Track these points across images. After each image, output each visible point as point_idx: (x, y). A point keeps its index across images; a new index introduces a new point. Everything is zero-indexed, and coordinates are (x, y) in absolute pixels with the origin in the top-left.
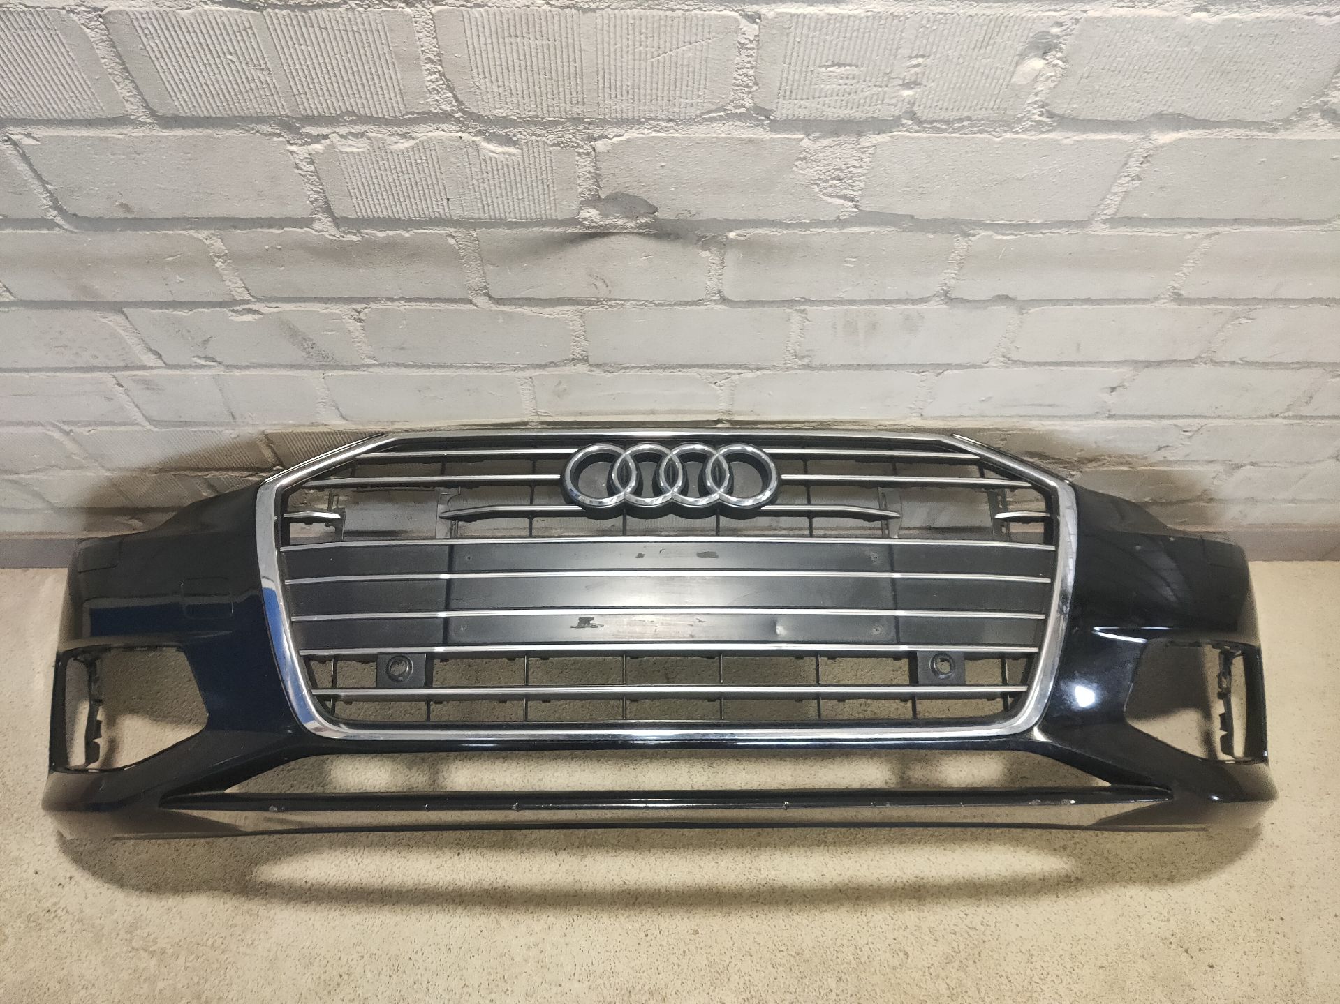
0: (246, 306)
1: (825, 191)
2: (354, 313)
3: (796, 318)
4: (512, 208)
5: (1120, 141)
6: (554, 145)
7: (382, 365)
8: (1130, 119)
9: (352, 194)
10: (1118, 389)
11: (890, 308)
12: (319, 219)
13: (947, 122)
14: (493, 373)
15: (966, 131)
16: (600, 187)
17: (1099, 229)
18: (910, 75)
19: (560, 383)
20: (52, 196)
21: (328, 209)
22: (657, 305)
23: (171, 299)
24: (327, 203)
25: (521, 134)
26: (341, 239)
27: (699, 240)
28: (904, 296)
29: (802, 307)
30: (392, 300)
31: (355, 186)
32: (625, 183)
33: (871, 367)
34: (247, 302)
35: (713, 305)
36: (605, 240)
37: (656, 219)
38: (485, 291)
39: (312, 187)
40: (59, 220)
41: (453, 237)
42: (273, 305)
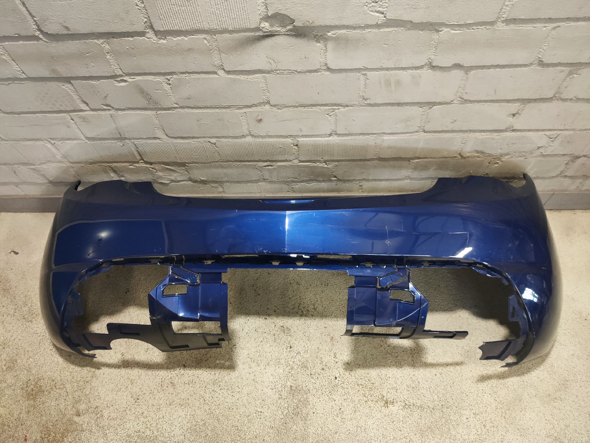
0: (121, 78)
1: (370, 9)
2: (167, 81)
3: (362, 78)
4: (230, 23)
7: (181, 107)
9: (161, 18)
10: (516, 115)
11: (405, 72)
12: (148, 32)
14: (228, 110)
16: (268, 10)
17: (500, 26)
19: (258, 115)
20: (36, 24)
21: (152, 27)
22: (298, 72)
23: (90, 75)
24: (151, 23)
26: (158, 42)
27: (315, 37)
28: (411, 66)
29: (365, 72)
30: (182, 73)
31: (162, 14)
32: (279, 7)
33: (399, 104)
34: (121, 76)
35: (323, 72)
36: (273, 38)
37: (294, 26)
38: (222, 67)
39: (144, 15)
40: (41, 36)
41: (206, 39)
42: (133, 77)
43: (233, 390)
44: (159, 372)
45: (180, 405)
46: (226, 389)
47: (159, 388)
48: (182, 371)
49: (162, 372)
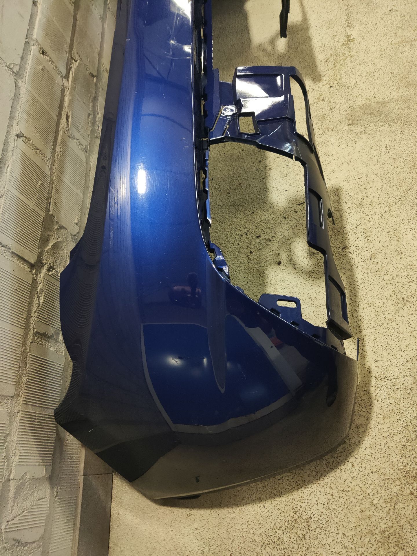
43: (366, 183)
44: (359, 280)
45: (399, 239)
46: (366, 191)
47: (382, 273)
48: (352, 249)
49: (357, 275)
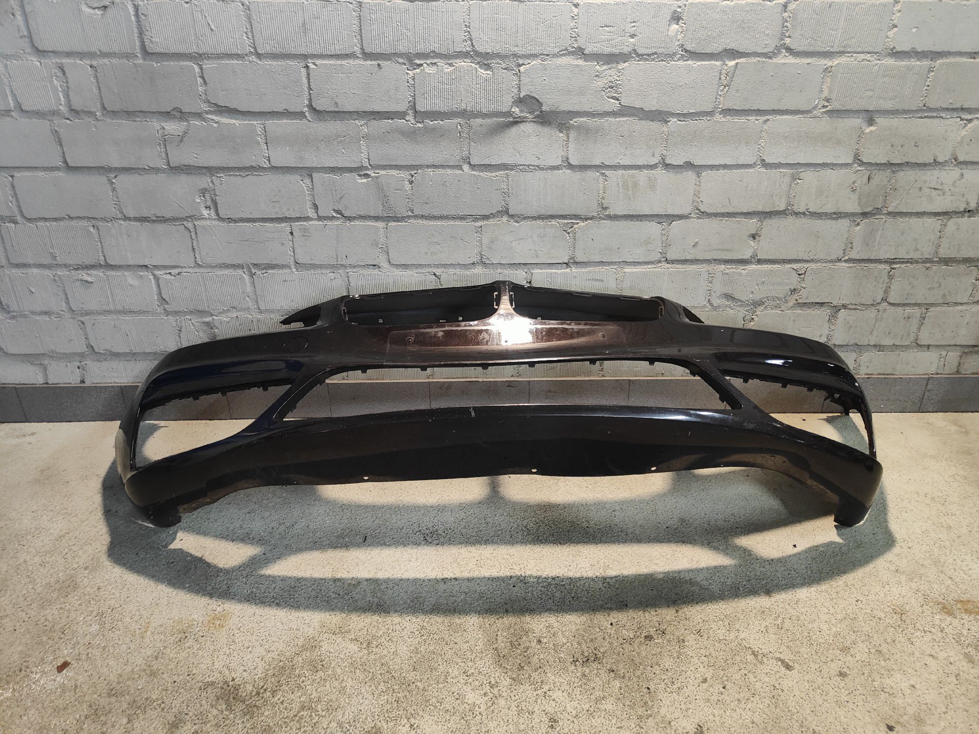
0: (365, 172)
1: (607, 94)
2: (410, 178)
3: (601, 179)
4: (485, 106)
5: (715, 65)
6: (504, 69)
7: (416, 217)
8: (715, 52)
9: (425, 97)
10: (756, 237)
11: (641, 172)
12: (409, 114)
13: (648, 55)
14: (463, 223)
15: (656, 60)
16: (520, 92)
17: (718, 117)
18: (632, 30)
19: (494, 229)
20: (310, 100)
21: (413, 107)
22: (541, 169)
23: (335, 166)
24: (415, 104)
25: (493, 62)
26: (415, 126)
27: (558, 126)
28: (646, 164)
29: (603, 172)
30: (428, 167)
31: (427, 92)
32: (530, 89)
34: (366, 168)
35: (564, 170)
36: (522, 127)
37: (542, 111)
38: (468, 160)
39: (411, 93)
40: (307, 114)
41: (460, 124)
42: (377, 171)
